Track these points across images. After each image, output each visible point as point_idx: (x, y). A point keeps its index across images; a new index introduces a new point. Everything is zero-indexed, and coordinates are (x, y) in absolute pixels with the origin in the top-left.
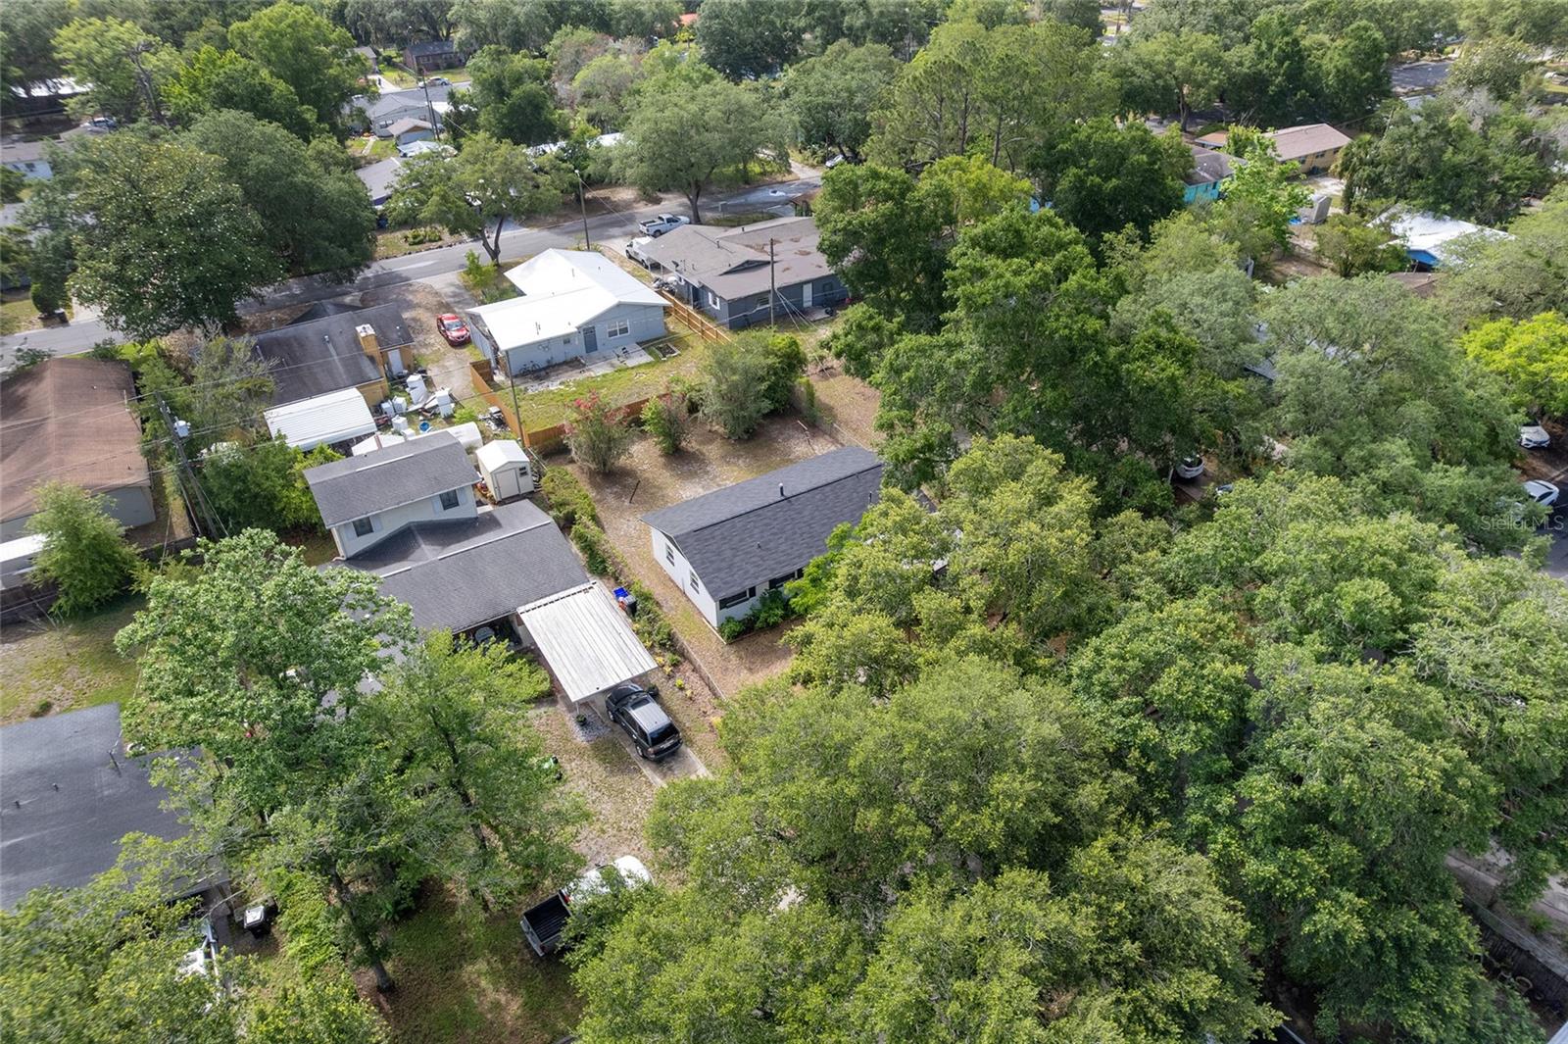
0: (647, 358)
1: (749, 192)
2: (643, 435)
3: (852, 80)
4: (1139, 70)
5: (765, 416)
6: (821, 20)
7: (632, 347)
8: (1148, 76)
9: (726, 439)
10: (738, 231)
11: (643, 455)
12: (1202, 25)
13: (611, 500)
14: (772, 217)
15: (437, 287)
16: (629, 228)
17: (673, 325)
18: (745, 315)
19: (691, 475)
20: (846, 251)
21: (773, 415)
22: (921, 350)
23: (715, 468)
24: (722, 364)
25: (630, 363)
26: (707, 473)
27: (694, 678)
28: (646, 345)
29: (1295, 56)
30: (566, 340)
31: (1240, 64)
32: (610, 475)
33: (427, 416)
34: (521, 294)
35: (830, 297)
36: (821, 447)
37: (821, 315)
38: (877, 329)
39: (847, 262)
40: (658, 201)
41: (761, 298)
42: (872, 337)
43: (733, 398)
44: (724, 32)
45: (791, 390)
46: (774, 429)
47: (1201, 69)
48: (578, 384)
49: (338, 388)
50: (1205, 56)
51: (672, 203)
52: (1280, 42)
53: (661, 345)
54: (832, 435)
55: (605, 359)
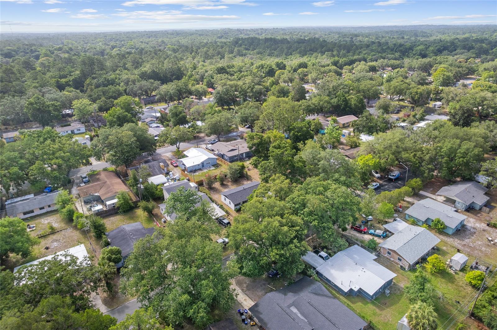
0: (214, 168)
1: (229, 134)
2: (217, 181)
3: (251, 111)
4: (312, 105)
5: (239, 177)
6: (242, 95)
7: (211, 166)
8: (314, 106)
9: (231, 182)
10: (229, 143)
11: (217, 185)
12: (326, 94)
13: (212, 192)
14: (235, 140)
15: (167, 155)
16: (205, 142)
17: (218, 162)
18: (232, 160)
19: (226, 188)
20: (252, 148)
21: (240, 177)
22: (265, 163)
23: (230, 187)
24: (231, 168)
25: (211, 169)
28: (213, 166)
29: (346, 101)
30: (199, 165)
31: (334, 103)
32: (211, 188)
33: (174, 180)
34: (187, 156)
35: (249, 156)
36: (249, 182)
37: (247, 159)
38: (258, 160)
39: (253, 149)
40: (210, 136)
41: (235, 156)
42: (258, 162)
43: (233, 174)
44: (220, 97)
45: (243, 173)
46: (240, 180)
47: (325, 104)
48: (202, 173)
49: (158, 175)
50: (326, 101)
51: (213, 137)
52: (342, 98)
53: (216, 166)
54: (251, 180)
55: (206, 169)
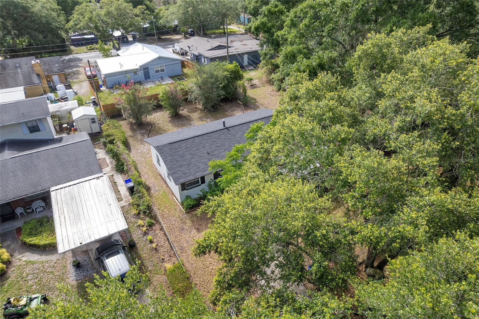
5: (222, 100)
7: (166, 77)
9: (202, 111)
11: (160, 117)
13: (139, 137)
25: (164, 83)
26: (191, 124)
27: (160, 234)
28: (172, 76)
30: (135, 72)
32: (141, 125)
55: (153, 81)
